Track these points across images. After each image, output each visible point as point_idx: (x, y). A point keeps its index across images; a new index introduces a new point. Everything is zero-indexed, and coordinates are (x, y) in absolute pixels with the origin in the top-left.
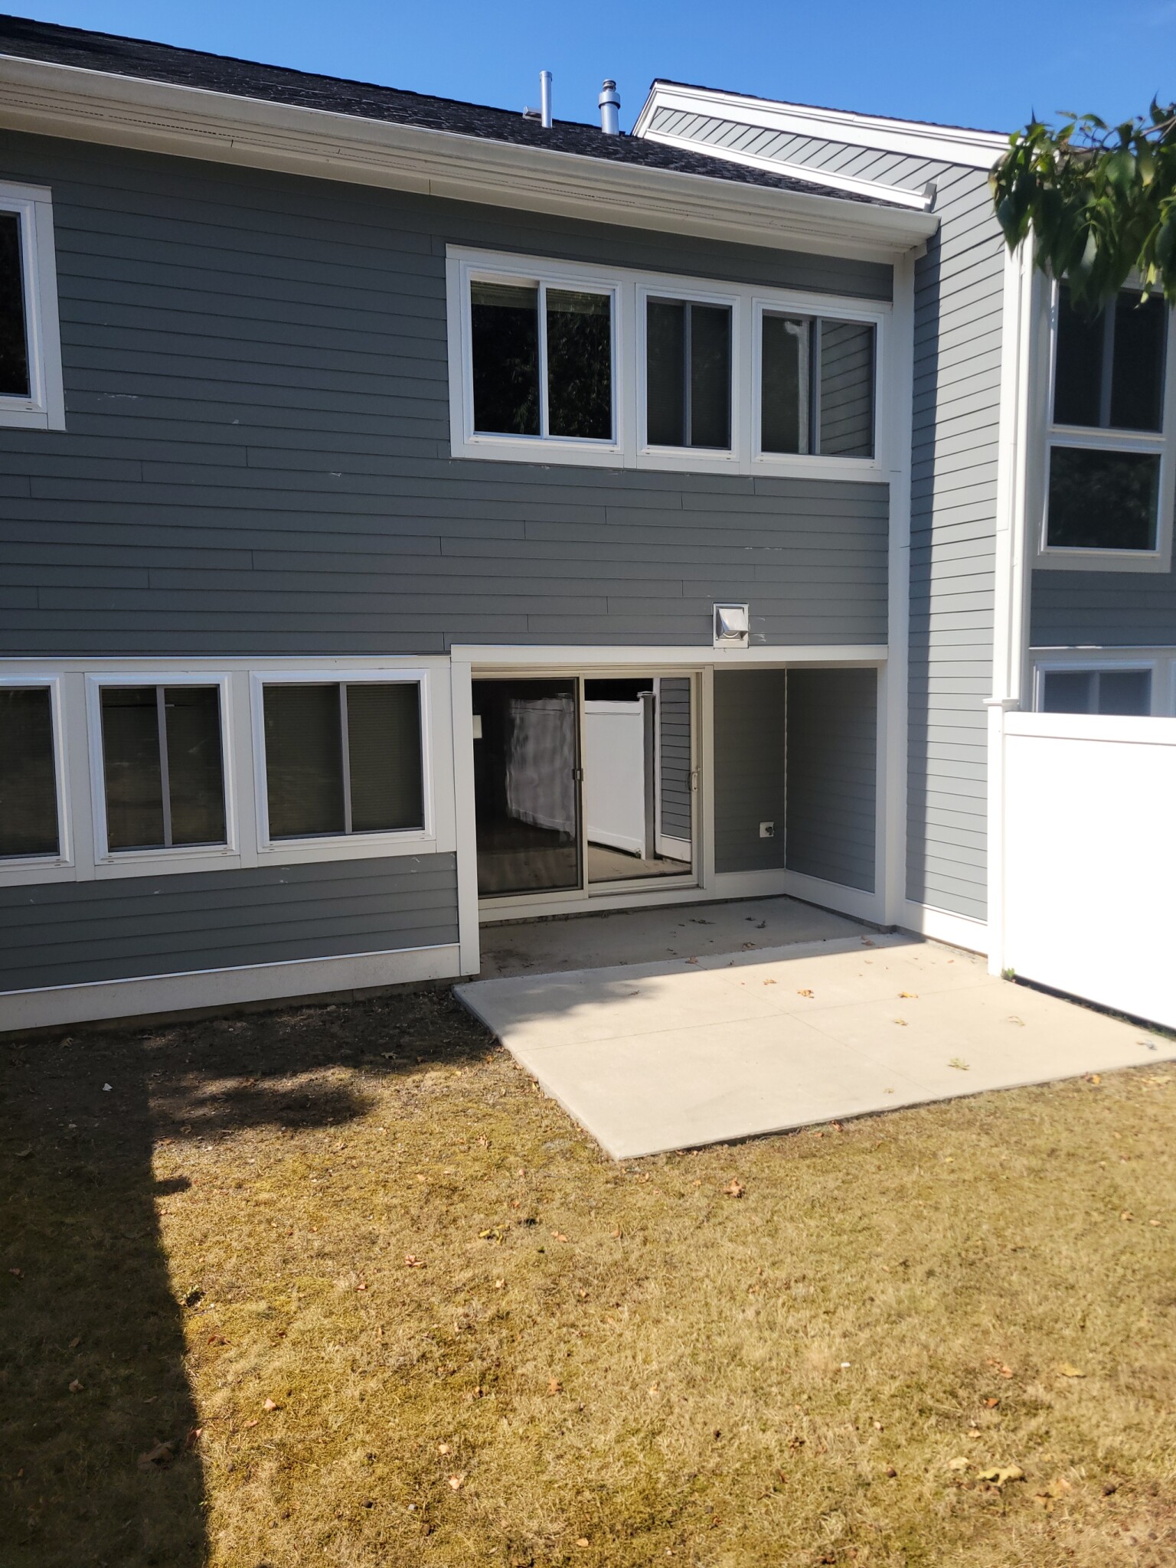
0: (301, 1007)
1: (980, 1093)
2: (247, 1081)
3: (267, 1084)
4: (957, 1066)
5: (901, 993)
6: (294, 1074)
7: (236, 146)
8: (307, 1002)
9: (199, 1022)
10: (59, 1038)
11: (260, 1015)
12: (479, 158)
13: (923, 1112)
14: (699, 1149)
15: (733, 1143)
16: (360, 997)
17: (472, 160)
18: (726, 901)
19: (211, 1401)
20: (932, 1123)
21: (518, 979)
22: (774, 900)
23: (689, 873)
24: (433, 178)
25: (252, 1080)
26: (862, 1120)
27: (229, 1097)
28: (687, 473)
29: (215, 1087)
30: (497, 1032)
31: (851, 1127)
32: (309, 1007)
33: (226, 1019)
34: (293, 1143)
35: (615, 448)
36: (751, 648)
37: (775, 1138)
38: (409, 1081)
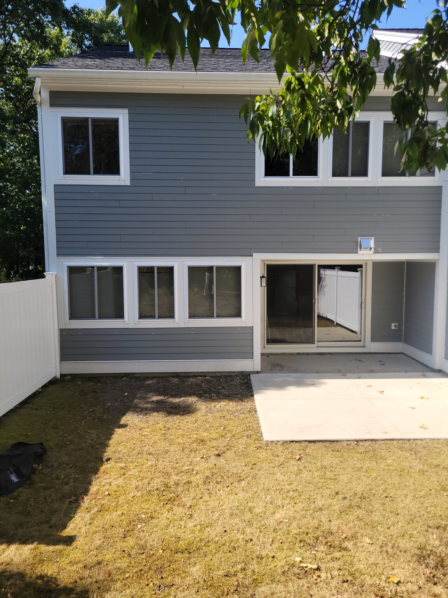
0: (198, 376)
1: (425, 439)
2: (165, 397)
3: (171, 400)
4: (422, 427)
5: (422, 396)
6: (180, 397)
7: (185, 87)
8: (200, 374)
9: (165, 377)
10: (122, 377)
11: (184, 377)
12: (264, 80)
13: (395, 442)
14: (296, 442)
15: (310, 442)
16: (218, 375)
17: (262, 81)
18: (376, 353)
19: (93, 489)
20: (395, 447)
21: (275, 374)
22: (397, 355)
23: (360, 341)
24: (252, 88)
25: (166, 397)
26: (367, 442)
27: (158, 402)
28: (349, 187)
29: (155, 398)
30: (254, 392)
31: (361, 443)
32: (200, 376)
33: (173, 377)
34: (166, 418)
35: (318, 179)
36: (375, 254)
37: (328, 442)
38: (213, 404)
